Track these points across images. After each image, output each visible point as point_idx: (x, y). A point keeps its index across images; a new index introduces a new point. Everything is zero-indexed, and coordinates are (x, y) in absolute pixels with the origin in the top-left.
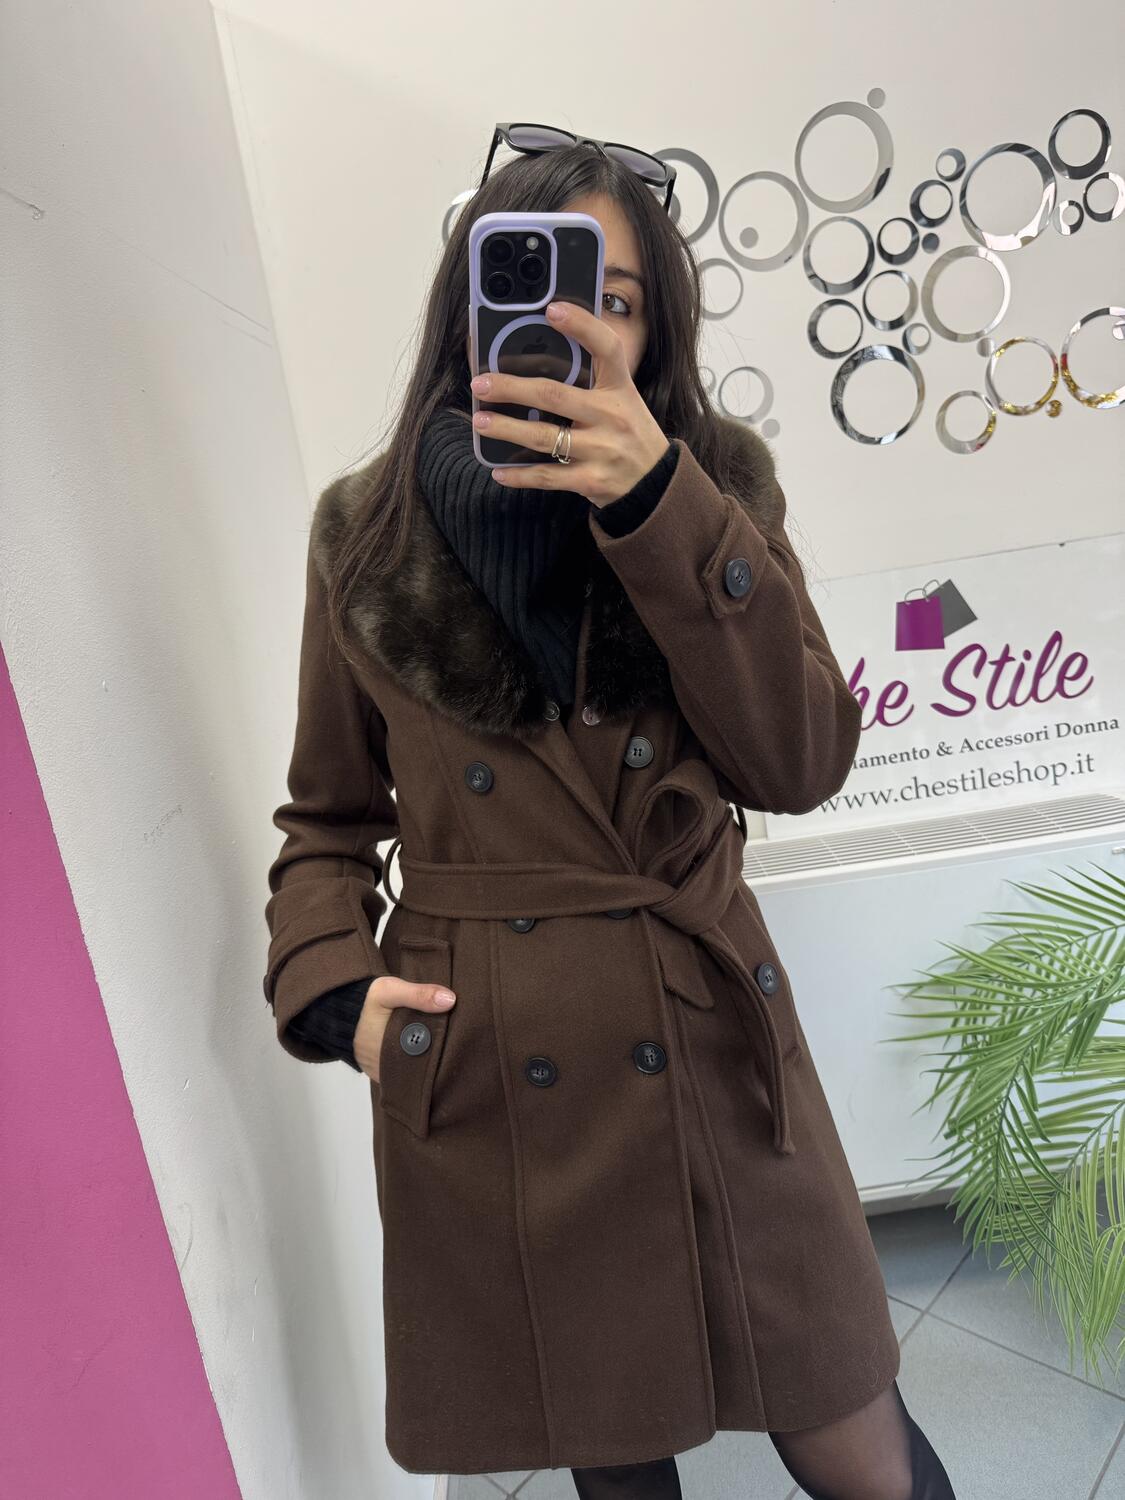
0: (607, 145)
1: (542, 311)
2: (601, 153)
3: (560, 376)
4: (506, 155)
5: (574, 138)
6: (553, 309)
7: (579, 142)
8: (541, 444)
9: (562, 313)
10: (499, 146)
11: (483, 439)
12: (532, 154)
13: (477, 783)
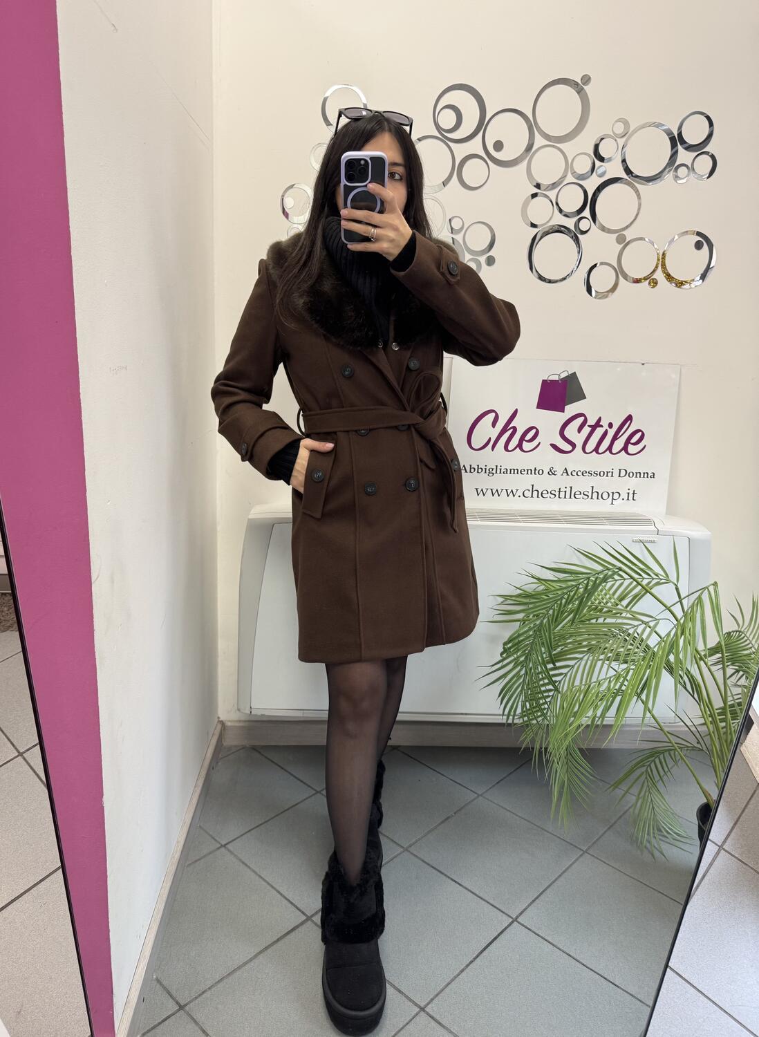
2: (383, 116)
5: (372, 111)
6: (370, 186)
13: (347, 373)
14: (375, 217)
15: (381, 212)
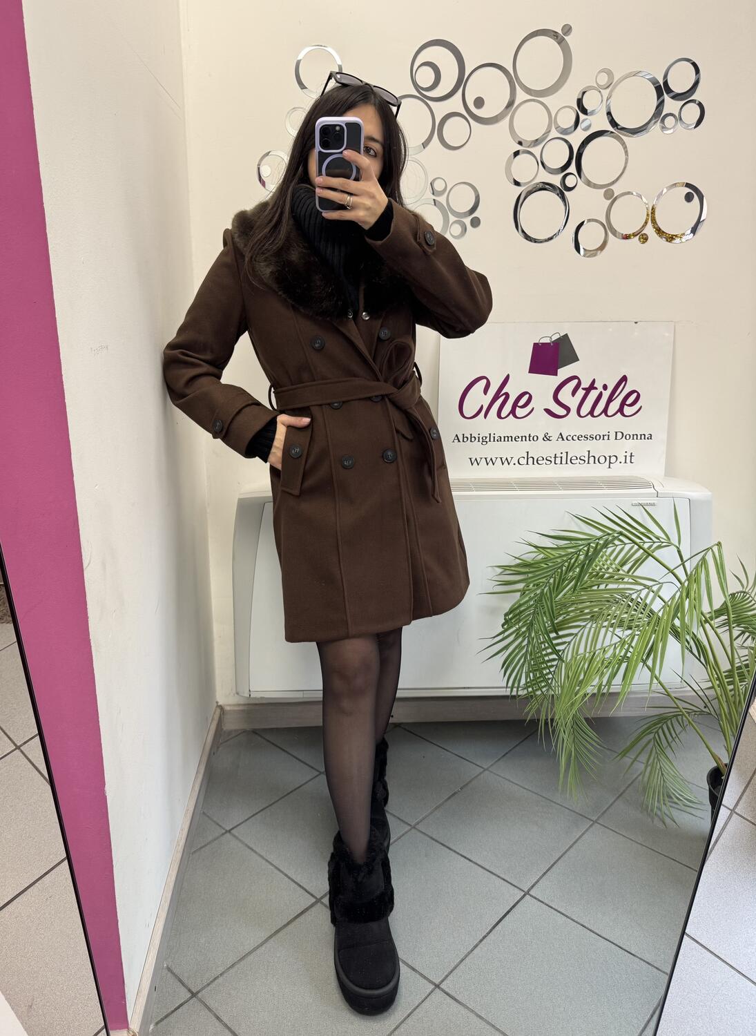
0: (375, 86)
1: (341, 153)
2: (372, 90)
3: (348, 178)
4: (332, 84)
5: (361, 81)
6: (346, 152)
7: (364, 83)
8: (341, 201)
9: (349, 154)
10: (331, 80)
11: (319, 197)
12: (344, 85)
13: (317, 345)
14: (351, 185)
15: (357, 179)
